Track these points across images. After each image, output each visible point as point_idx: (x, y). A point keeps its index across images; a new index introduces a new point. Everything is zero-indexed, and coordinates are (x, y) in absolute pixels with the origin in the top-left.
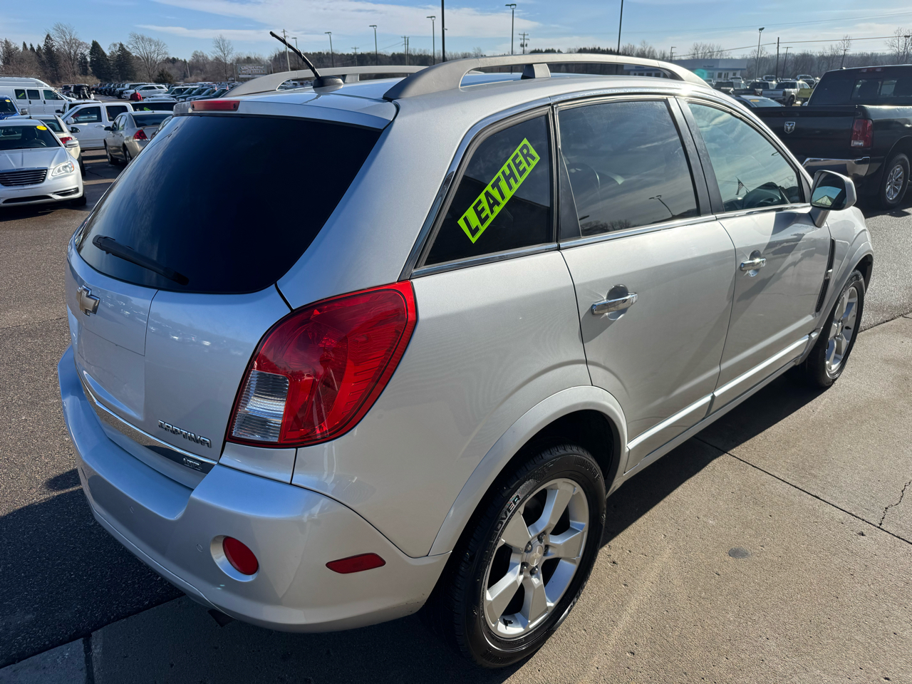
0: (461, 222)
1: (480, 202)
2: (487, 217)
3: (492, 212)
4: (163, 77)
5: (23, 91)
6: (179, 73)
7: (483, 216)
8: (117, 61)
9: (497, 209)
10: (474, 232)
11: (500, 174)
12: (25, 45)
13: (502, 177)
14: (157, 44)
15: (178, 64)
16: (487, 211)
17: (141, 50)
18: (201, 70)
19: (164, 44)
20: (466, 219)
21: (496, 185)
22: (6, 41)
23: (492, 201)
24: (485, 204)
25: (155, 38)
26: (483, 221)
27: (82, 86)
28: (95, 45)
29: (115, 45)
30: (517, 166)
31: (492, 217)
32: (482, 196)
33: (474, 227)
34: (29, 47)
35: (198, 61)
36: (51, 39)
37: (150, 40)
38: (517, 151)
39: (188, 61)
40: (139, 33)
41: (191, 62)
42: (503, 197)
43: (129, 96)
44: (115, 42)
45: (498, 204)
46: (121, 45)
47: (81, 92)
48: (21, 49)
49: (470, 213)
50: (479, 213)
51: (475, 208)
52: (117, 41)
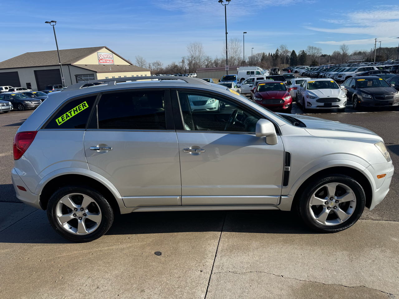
0: (57, 120)
1: (64, 116)
2: (65, 120)
3: (67, 119)
4: (314, 63)
5: (249, 72)
6: (326, 60)
7: (64, 119)
8: (300, 57)
9: (68, 118)
10: (59, 123)
11: (72, 110)
12: (269, 54)
13: (73, 111)
14: (318, 49)
15: (326, 57)
16: (65, 118)
17: (311, 52)
18: (336, 59)
19: (321, 49)
20: (58, 120)
21: (70, 113)
22: (264, 53)
23: (67, 116)
24: (65, 117)
25: (317, 47)
26: (63, 121)
27: (276, 69)
28: (294, 52)
29: (301, 51)
30: (79, 108)
31: (66, 120)
32: (65, 115)
33: (60, 121)
34: (270, 54)
35: (335, 55)
36: (278, 51)
37: (315, 48)
38: (81, 104)
39: (331, 55)
40: (311, 46)
41: (333, 56)
42: (71, 115)
43: (294, 71)
44: (301, 50)
45: (69, 117)
46: (303, 51)
47: (276, 71)
48: (268, 55)
49: (60, 119)
50: (62, 119)
51: (62, 117)
52: (302, 50)
